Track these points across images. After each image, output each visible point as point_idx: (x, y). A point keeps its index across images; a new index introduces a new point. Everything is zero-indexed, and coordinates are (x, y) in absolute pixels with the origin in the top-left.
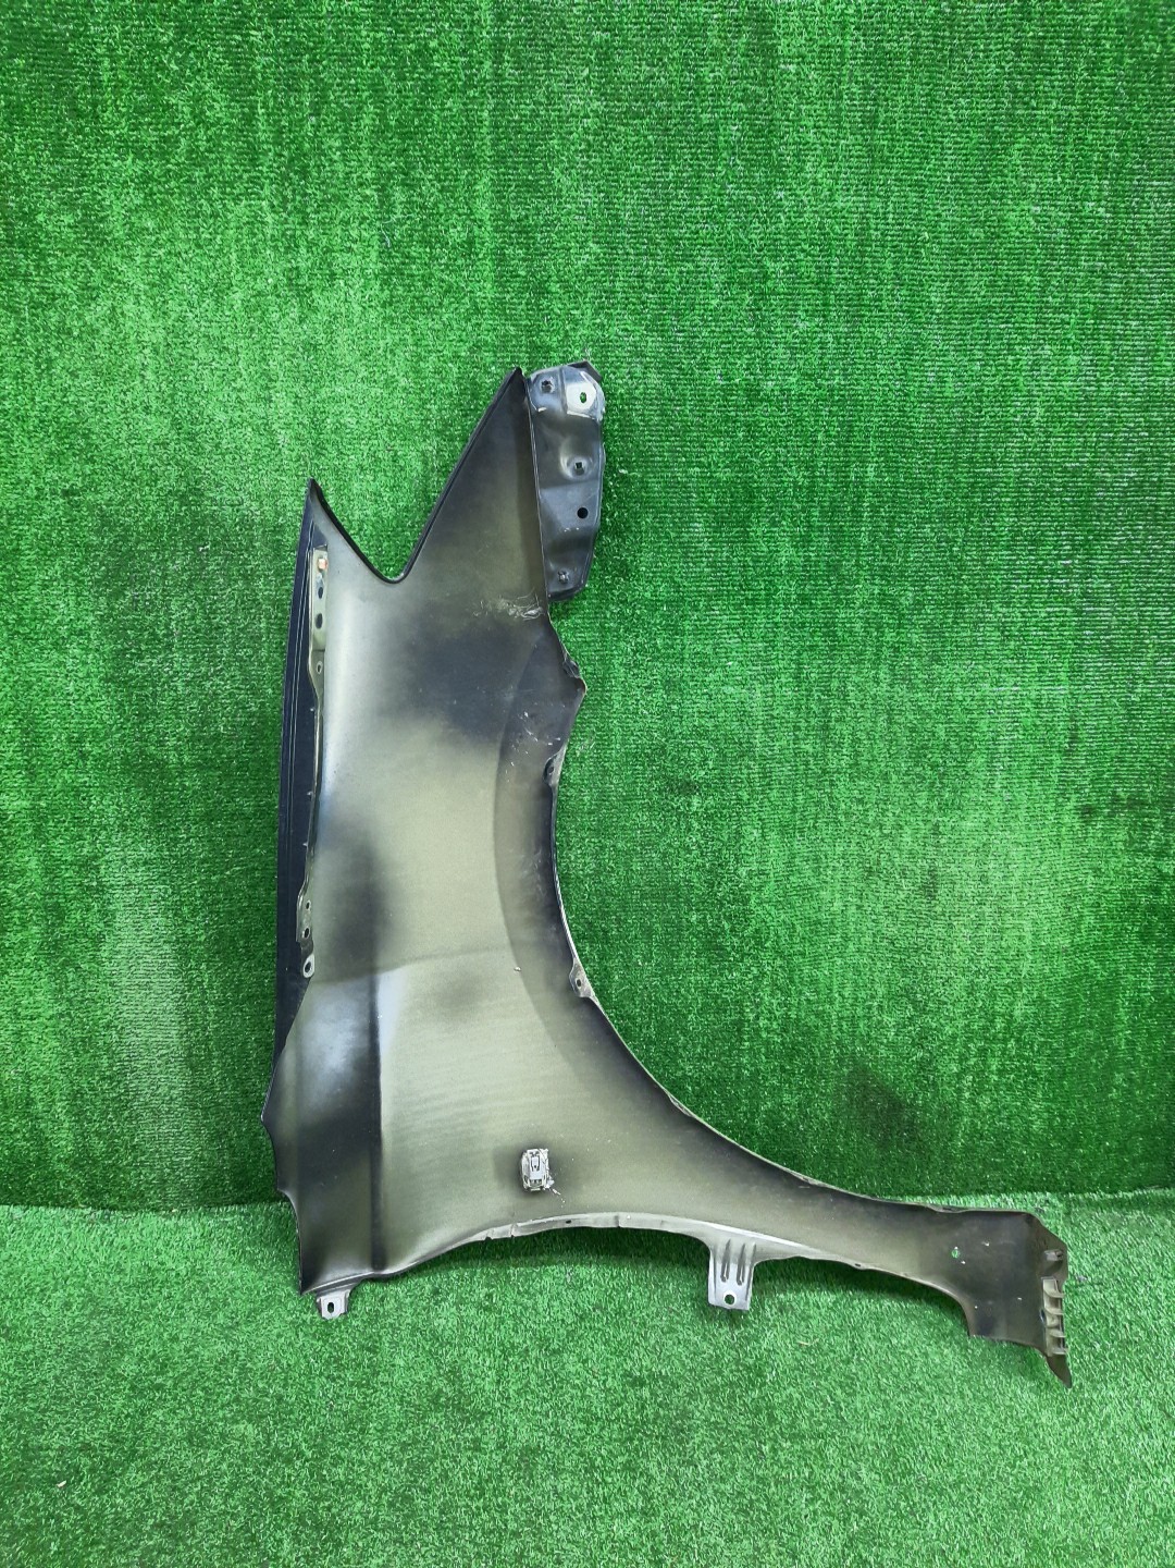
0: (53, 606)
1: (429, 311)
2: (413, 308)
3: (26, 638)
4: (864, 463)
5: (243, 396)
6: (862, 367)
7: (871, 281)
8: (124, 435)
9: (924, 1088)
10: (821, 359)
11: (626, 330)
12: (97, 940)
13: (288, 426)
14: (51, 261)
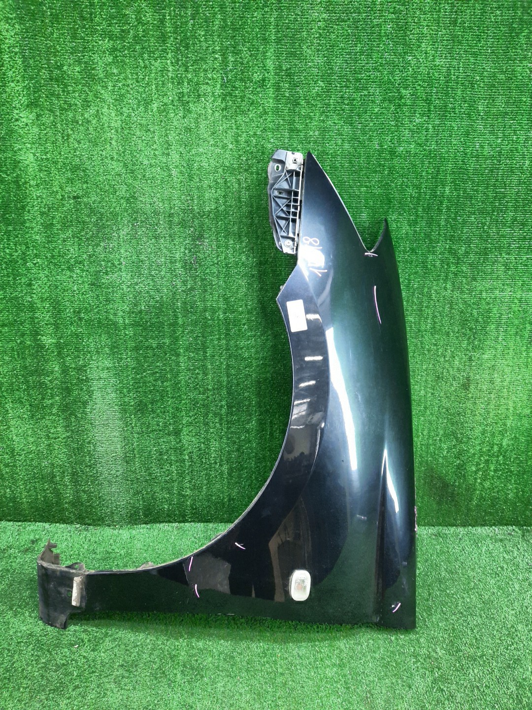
0: (68, 250)
1: (243, 113)
2: (236, 111)
3: (55, 264)
4: (444, 186)
5: (157, 153)
6: (445, 141)
7: (451, 100)
8: (101, 171)
9: (459, 478)
10: (426, 136)
11: (335, 123)
12: (85, 404)
13: (177, 167)
14: (70, 88)
